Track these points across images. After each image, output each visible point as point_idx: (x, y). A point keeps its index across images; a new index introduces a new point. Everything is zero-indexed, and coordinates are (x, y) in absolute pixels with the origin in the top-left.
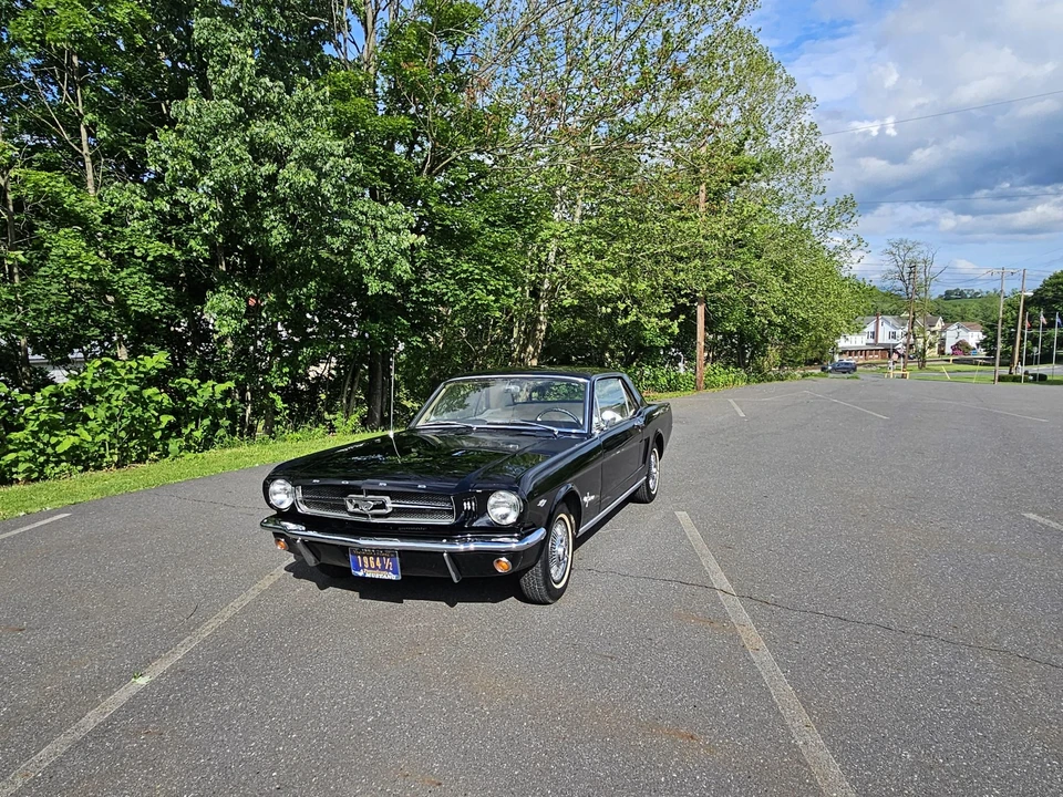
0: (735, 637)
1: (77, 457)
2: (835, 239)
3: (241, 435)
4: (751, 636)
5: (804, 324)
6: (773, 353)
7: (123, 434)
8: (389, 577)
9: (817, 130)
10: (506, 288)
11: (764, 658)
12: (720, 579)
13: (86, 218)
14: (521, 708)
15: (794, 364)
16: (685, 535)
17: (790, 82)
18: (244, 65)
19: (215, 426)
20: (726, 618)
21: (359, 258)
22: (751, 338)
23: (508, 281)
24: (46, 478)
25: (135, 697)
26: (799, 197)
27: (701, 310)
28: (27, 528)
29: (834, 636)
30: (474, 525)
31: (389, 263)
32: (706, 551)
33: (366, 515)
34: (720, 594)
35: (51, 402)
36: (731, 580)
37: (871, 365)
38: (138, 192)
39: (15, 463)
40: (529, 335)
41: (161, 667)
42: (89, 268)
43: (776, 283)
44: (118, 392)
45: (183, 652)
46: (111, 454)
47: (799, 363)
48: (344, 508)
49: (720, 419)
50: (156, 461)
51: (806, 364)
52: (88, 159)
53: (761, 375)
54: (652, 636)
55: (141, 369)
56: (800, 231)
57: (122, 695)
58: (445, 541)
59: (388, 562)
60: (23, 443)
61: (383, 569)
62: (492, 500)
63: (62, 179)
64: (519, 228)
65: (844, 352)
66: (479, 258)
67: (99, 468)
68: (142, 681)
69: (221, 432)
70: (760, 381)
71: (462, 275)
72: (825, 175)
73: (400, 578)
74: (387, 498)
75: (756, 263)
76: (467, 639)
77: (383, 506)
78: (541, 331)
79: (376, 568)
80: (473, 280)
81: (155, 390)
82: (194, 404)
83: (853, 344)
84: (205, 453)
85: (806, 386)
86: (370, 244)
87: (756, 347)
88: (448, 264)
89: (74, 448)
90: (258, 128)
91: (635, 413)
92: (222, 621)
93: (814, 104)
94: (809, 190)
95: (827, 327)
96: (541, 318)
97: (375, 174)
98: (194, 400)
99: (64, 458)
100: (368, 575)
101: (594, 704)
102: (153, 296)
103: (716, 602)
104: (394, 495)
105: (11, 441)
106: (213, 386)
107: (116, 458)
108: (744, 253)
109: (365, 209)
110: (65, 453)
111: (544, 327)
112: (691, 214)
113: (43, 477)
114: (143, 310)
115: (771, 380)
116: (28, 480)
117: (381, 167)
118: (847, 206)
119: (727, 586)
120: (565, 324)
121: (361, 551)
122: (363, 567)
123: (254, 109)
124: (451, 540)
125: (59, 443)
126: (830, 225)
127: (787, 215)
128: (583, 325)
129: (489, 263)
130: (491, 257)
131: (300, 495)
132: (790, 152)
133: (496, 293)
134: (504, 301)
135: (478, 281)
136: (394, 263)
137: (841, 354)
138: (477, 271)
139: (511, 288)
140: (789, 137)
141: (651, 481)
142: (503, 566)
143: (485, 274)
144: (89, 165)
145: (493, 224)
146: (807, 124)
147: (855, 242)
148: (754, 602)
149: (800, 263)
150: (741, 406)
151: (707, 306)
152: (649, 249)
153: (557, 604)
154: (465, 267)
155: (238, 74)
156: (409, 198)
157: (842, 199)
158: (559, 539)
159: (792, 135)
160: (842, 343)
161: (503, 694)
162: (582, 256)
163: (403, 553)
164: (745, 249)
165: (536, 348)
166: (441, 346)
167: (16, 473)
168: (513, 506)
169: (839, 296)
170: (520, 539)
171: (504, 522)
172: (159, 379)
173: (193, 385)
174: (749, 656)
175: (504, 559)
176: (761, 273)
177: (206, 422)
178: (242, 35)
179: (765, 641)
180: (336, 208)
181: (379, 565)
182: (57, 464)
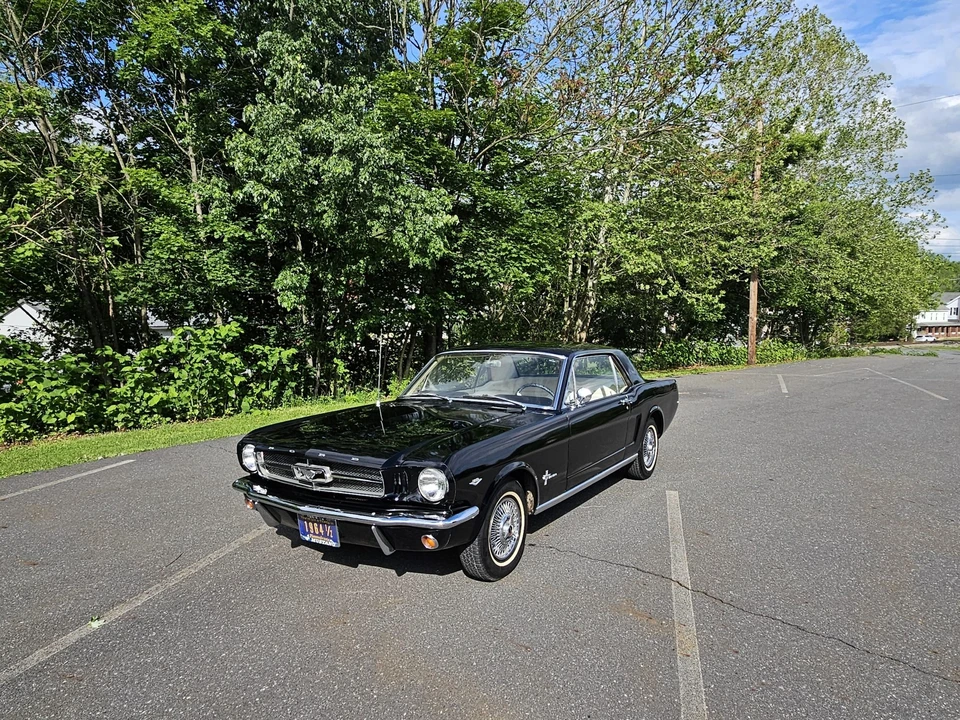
0: (669, 639)
1: (166, 410)
2: (911, 214)
3: (305, 396)
4: (688, 640)
5: (871, 300)
6: (841, 329)
7: (203, 392)
8: (330, 544)
9: (890, 106)
10: (543, 265)
11: (690, 667)
12: (681, 569)
13: (179, 208)
14: (410, 695)
15: (865, 340)
16: (666, 517)
17: (863, 59)
18: (295, 71)
19: (282, 387)
20: (668, 615)
21: (399, 239)
22: (814, 313)
23: (544, 259)
24: (140, 427)
25: (82, 639)
26: (868, 174)
27: (753, 287)
28: (95, 471)
29: (783, 648)
30: (405, 499)
31: (425, 242)
32: (681, 537)
33: (311, 483)
34: (674, 586)
35: (147, 364)
36: (692, 570)
37: (952, 342)
38: (220, 184)
39: (116, 413)
40: (578, 311)
41: (120, 611)
42: (175, 249)
43: (840, 258)
44: (198, 355)
45: (145, 598)
46: (194, 409)
47: (872, 338)
48: (292, 475)
49: (760, 394)
50: (230, 415)
51: (880, 340)
52: (192, 160)
53: (825, 351)
54: (580, 628)
55: (218, 337)
56: (870, 207)
57: (72, 637)
58: (374, 514)
59: (329, 530)
60: (122, 397)
61: (325, 535)
62: (422, 476)
63: (155, 175)
64: (558, 209)
65: (923, 328)
66: (517, 239)
67: (184, 420)
68: (95, 625)
69: (289, 392)
70: (822, 356)
71: (502, 254)
72: (898, 152)
73: (339, 546)
74: (327, 469)
75: (814, 240)
76: (396, 612)
77: (322, 476)
78: (590, 305)
79: (320, 534)
80: (511, 258)
81: (230, 355)
82: (264, 368)
83: (934, 321)
84: (273, 410)
85: (870, 363)
86: (409, 225)
87: (819, 323)
88: (490, 243)
89: (162, 403)
90: (308, 126)
91: (626, 390)
92: (193, 572)
93: (888, 82)
94: (879, 167)
95: (897, 304)
96: (590, 294)
97: (420, 162)
98: (264, 364)
99: (155, 410)
100: (313, 540)
101: (484, 700)
102: (231, 272)
103: (666, 595)
104: (332, 466)
105: (114, 395)
106: (280, 353)
107: (197, 412)
108: (801, 230)
109: (407, 194)
110: (156, 406)
111: (593, 302)
112: (738, 193)
113: (137, 425)
114: (220, 284)
115: (835, 356)
116: (126, 427)
117: (427, 156)
118: (923, 181)
119: (686, 579)
120: (613, 299)
121: (306, 517)
122: (309, 533)
123: (309, 109)
124: (379, 513)
125: (150, 398)
126: (902, 202)
127: (855, 192)
128: (632, 300)
129: (527, 242)
130: (529, 237)
131: (262, 460)
132: (861, 129)
133: (530, 270)
134: (539, 277)
135: (515, 259)
136: (430, 241)
137: (919, 330)
138: (515, 250)
139: (547, 266)
140: (861, 114)
141: (645, 459)
142: (430, 543)
143: (522, 252)
144: (193, 165)
145: (533, 206)
146: (880, 102)
147: (930, 217)
148: (707, 599)
149: (867, 240)
150: (786, 382)
151: (761, 282)
152: (693, 228)
153: (499, 582)
154: (504, 245)
155: (291, 79)
156: (454, 184)
157: (917, 174)
158: (504, 516)
159: (864, 112)
160: (920, 320)
161: (401, 676)
162: (623, 235)
163: (340, 523)
164: (802, 226)
165: (585, 322)
166: (501, 318)
167: (117, 421)
168: (440, 484)
169: (909, 272)
170: (447, 517)
171: (432, 499)
172: (236, 346)
173: (265, 351)
174: (675, 662)
175: (430, 536)
176: (824, 248)
177: (275, 383)
178: (297, 44)
179: (700, 645)
180: (378, 194)
181: (322, 532)
182: (151, 414)
